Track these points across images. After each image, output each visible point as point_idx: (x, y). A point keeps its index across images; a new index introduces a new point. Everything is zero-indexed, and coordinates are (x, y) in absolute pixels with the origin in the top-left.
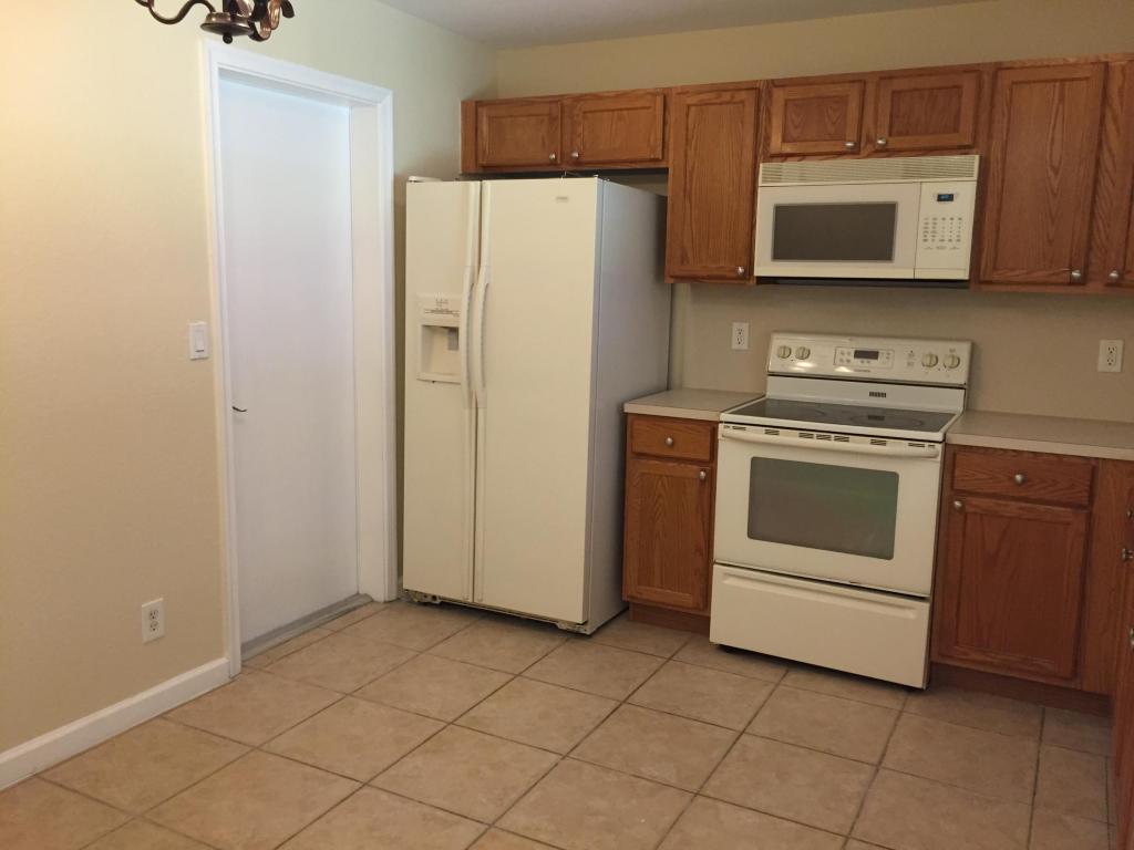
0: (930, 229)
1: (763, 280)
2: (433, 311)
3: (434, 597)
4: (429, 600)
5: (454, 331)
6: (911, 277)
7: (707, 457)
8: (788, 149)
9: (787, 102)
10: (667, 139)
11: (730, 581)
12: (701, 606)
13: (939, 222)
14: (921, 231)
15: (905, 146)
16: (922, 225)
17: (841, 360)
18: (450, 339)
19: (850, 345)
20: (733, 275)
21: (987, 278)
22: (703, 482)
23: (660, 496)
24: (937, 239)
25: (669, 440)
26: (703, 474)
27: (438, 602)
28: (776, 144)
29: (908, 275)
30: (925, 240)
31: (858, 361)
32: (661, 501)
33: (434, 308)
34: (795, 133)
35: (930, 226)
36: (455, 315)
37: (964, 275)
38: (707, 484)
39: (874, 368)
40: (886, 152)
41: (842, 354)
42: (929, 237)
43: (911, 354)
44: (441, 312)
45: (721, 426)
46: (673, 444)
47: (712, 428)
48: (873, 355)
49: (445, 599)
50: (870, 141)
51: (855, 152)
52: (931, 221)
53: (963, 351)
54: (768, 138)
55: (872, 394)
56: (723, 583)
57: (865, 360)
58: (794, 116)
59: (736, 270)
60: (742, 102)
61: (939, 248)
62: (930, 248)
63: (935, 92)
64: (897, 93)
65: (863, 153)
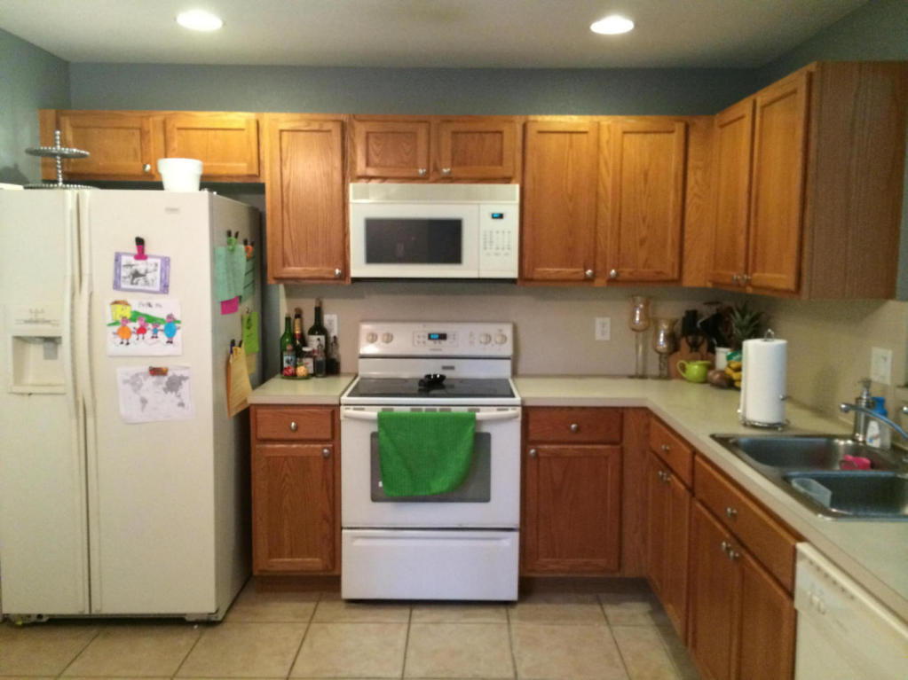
0: (488, 240)
1: (356, 280)
2: (27, 322)
3: (40, 616)
4: (33, 619)
5: (52, 341)
6: (476, 276)
7: (328, 436)
8: (371, 172)
9: (368, 134)
10: (262, 158)
11: (359, 543)
12: (330, 567)
13: (494, 234)
14: (482, 242)
15: (464, 175)
16: (482, 237)
17: (419, 342)
18: (45, 349)
19: (423, 329)
20: (333, 276)
21: (530, 276)
22: (326, 458)
23: (286, 475)
24: (494, 247)
25: (293, 424)
26: (326, 451)
27: (45, 619)
28: (361, 167)
29: (474, 275)
30: (486, 248)
31: (431, 342)
32: (287, 479)
33: (28, 317)
34: (376, 160)
35: (488, 237)
36: (53, 325)
37: (514, 275)
38: (331, 460)
39: (445, 348)
40: (449, 179)
41: (419, 337)
42: (488, 246)
43: (471, 335)
44: (36, 322)
45: (342, 408)
46: (297, 428)
47: (334, 410)
48: (443, 337)
49: (53, 615)
50: (437, 170)
51: (424, 179)
52: (488, 233)
53: (508, 331)
54: (354, 163)
55: (443, 368)
56: (353, 546)
57: (438, 341)
58: (375, 146)
59: (334, 272)
60: (329, 131)
61: (497, 254)
62: (488, 254)
63: (484, 135)
64: (455, 133)
65: (432, 178)
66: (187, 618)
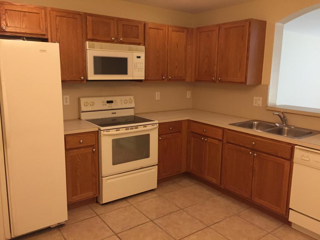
6: (132, 79)
8: (95, 38)
9: (92, 22)
11: (108, 181)
12: (96, 194)
13: (138, 64)
14: (134, 66)
15: (126, 41)
16: (134, 64)
19: (105, 99)
21: (147, 79)
22: (94, 152)
23: (78, 162)
24: (137, 68)
25: (81, 141)
26: (94, 149)
28: (90, 35)
29: (131, 79)
30: (135, 69)
31: (108, 104)
35: (136, 65)
37: (143, 78)
40: (122, 42)
41: (104, 102)
43: (121, 100)
45: (102, 132)
46: (83, 142)
47: (95, 133)
48: (112, 102)
51: (112, 42)
52: (136, 63)
53: (133, 98)
54: (86, 33)
55: (112, 113)
57: (110, 104)
59: (81, 78)
61: (138, 71)
62: (136, 71)
63: (132, 27)
64: (123, 25)
65: (115, 42)
66: (52, 227)
